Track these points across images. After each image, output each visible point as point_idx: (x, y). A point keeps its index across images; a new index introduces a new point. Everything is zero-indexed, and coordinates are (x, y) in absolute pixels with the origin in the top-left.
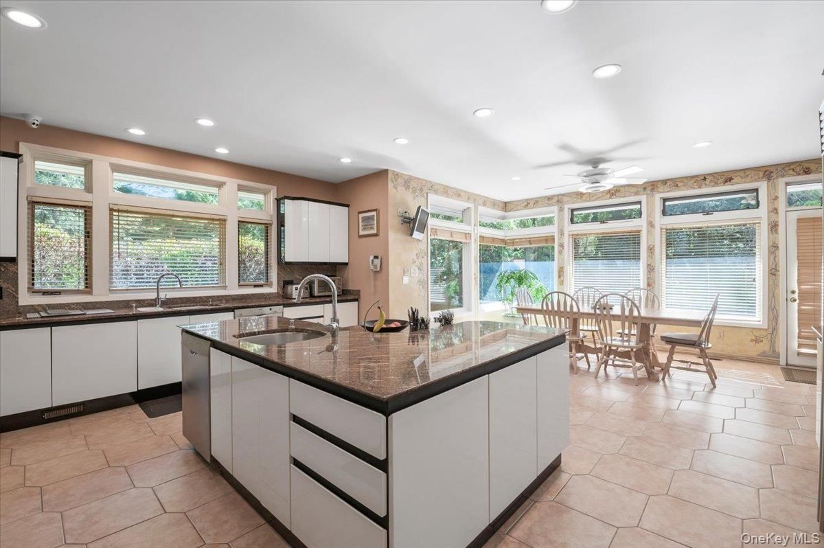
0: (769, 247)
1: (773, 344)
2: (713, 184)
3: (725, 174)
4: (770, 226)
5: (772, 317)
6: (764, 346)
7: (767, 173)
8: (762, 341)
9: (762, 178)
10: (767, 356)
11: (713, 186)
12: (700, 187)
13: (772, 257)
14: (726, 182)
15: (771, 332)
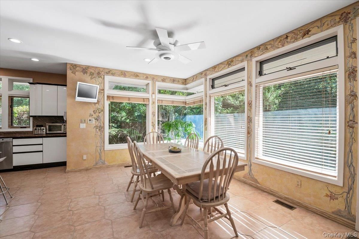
0: (346, 96)
1: (349, 204)
2: (293, 40)
3: (303, 28)
4: (348, 73)
5: (348, 174)
6: (339, 205)
7: (344, 14)
8: (337, 199)
9: (339, 22)
10: (342, 216)
11: (294, 42)
12: (283, 46)
13: (349, 108)
14: (304, 35)
15: (347, 191)
